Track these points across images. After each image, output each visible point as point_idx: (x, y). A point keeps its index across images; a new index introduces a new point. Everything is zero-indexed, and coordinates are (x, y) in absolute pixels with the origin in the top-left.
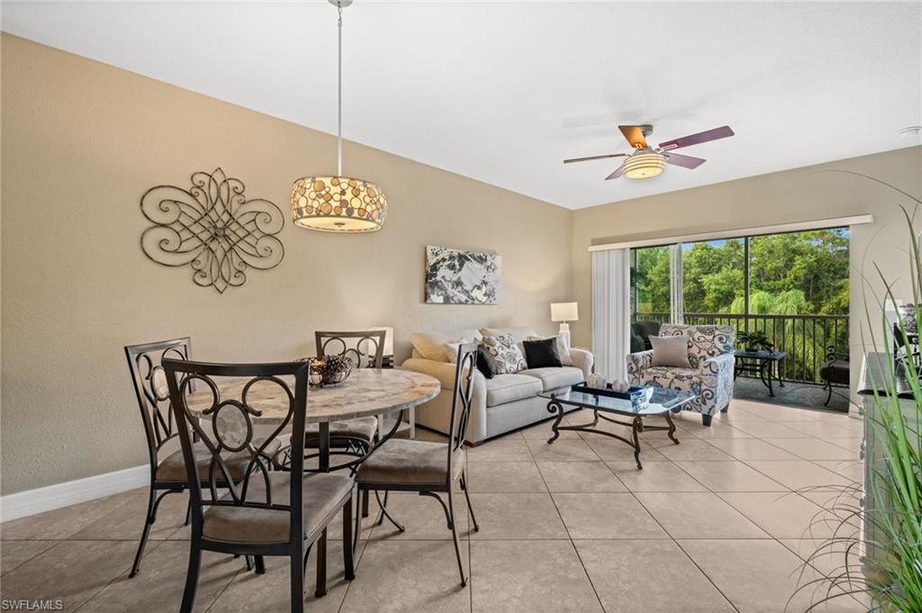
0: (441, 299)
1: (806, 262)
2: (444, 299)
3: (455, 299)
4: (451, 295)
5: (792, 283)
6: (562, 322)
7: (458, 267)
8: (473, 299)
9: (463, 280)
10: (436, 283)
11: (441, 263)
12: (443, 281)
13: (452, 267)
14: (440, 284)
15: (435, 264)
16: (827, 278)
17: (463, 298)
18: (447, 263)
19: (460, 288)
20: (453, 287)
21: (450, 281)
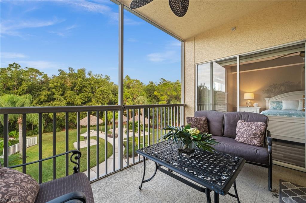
1: (27, 84)
5: (21, 92)
16: (35, 91)
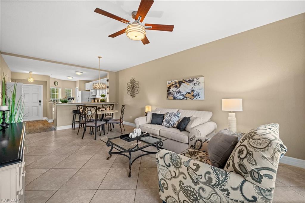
0: (172, 98)
2: (173, 98)
3: (178, 98)
4: (176, 97)
6: (230, 112)
7: (179, 86)
8: (186, 98)
9: (181, 91)
10: (170, 93)
11: (172, 86)
12: (173, 92)
13: (176, 87)
14: (171, 93)
15: (169, 87)
17: (182, 97)
18: (174, 86)
19: (180, 94)
20: (177, 94)
21: (175, 92)
